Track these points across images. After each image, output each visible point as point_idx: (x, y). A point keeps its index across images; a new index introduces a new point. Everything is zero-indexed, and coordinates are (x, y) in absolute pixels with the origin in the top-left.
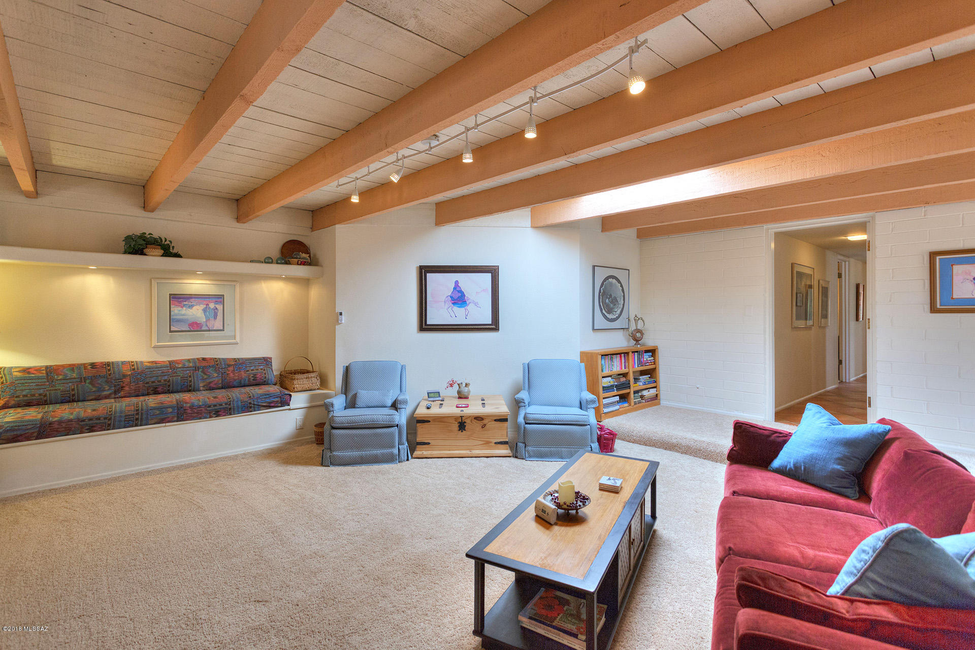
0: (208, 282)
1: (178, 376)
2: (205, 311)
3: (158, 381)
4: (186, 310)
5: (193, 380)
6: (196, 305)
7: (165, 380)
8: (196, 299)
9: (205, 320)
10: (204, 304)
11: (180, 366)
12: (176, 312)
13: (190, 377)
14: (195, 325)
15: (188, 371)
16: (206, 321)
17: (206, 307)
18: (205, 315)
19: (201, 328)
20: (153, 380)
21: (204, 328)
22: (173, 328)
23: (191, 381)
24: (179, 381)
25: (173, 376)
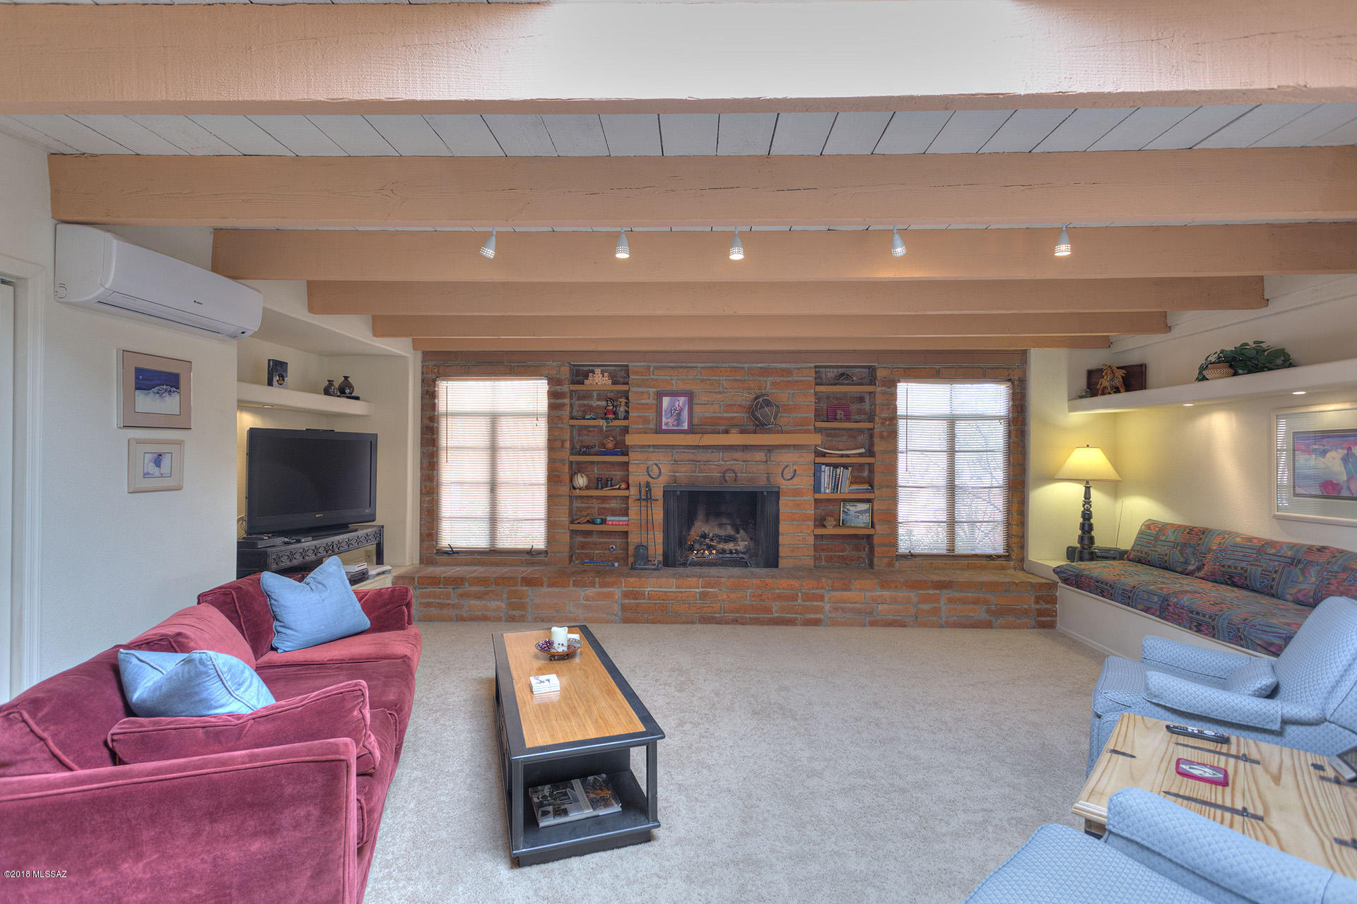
0: (1347, 406)
1: (1259, 566)
2: (1345, 460)
3: (1234, 567)
4: (1316, 459)
5: (1277, 579)
6: (1330, 451)
7: (1242, 568)
8: (1330, 439)
9: (1345, 478)
10: (1343, 449)
11: (1273, 551)
12: (1302, 462)
13: (1276, 572)
14: (1330, 487)
15: (1276, 563)
16: (1349, 480)
17: (1348, 454)
18: (1345, 468)
19: (1340, 492)
20: (1230, 563)
21: (1345, 493)
22: (1299, 491)
23: (1273, 580)
24: (1259, 574)
25: (1252, 565)
